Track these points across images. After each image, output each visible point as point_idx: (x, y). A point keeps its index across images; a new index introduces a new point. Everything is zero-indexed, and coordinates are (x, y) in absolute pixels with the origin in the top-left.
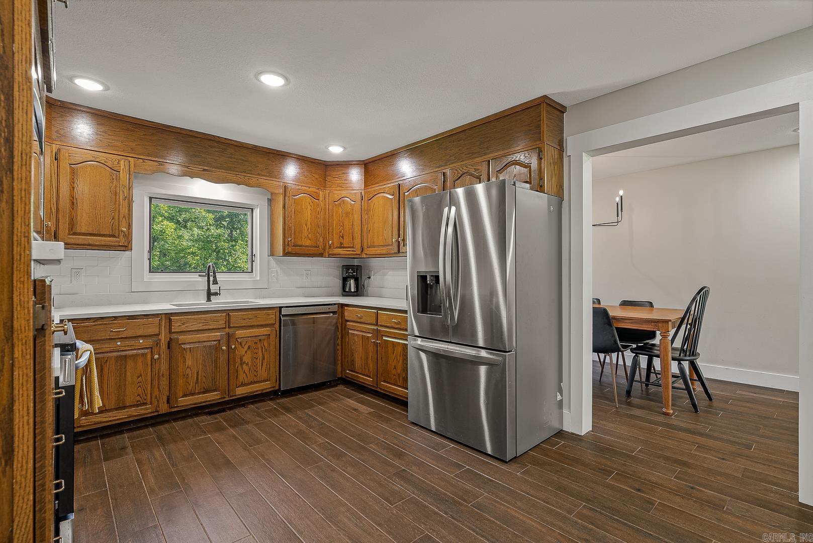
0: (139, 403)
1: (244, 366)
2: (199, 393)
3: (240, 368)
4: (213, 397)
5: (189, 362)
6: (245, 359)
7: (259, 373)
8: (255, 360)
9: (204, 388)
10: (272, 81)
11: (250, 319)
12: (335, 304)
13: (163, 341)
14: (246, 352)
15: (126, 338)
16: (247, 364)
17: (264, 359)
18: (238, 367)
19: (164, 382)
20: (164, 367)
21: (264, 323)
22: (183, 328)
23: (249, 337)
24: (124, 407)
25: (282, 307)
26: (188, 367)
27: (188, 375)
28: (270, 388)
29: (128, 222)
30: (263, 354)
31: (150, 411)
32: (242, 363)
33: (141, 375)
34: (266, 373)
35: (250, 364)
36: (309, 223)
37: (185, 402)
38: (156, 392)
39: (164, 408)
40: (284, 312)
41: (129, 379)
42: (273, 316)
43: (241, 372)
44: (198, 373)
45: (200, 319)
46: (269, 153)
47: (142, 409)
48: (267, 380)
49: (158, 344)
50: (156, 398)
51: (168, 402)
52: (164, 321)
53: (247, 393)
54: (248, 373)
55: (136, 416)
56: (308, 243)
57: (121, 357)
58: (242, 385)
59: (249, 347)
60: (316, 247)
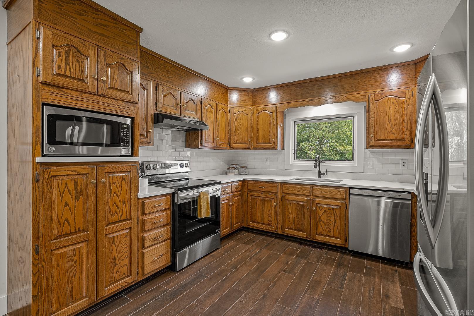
0: (269, 224)
1: (322, 222)
2: (295, 230)
3: (319, 224)
4: (302, 235)
5: (290, 211)
6: (322, 218)
7: (332, 230)
8: (329, 221)
9: (297, 228)
10: (279, 37)
11: (326, 193)
12: (409, 192)
13: (279, 196)
14: (323, 214)
15: (265, 191)
16: (323, 222)
17: (335, 222)
18: (317, 222)
19: (280, 218)
20: (280, 210)
21: (336, 197)
22: (287, 191)
23: (325, 204)
24: (264, 224)
25: (351, 188)
26: (290, 213)
27: (289, 217)
28: (341, 244)
29: (275, 136)
30: (335, 219)
31: (273, 230)
32: (320, 220)
33: (270, 211)
34: (337, 232)
35: (325, 222)
36: (393, 120)
37: (288, 232)
38: (276, 222)
39: (280, 232)
40: (352, 191)
41: (265, 211)
42: (344, 194)
43: (319, 226)
44: (294, 218)
45: (297, 188)
46: (355, 74)
47: (270, 228)
48: (338, 238)
49: (277, 197)
50: (276, 224)
51: (281, 229)
52: (280, 186)
53: (325, 241)
54: (324, 228)
55: (268, 230)
56: (392, 137)
57: (262, 200)
58: (320, 234)
59: (325, 211)
60: (402, 140)
